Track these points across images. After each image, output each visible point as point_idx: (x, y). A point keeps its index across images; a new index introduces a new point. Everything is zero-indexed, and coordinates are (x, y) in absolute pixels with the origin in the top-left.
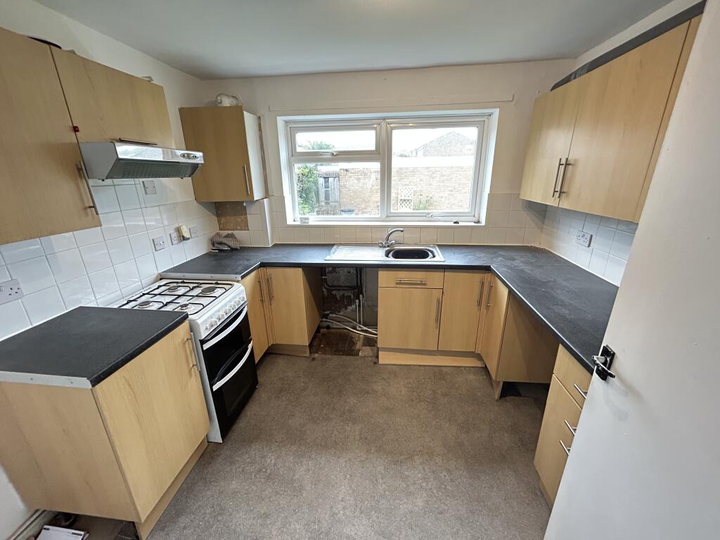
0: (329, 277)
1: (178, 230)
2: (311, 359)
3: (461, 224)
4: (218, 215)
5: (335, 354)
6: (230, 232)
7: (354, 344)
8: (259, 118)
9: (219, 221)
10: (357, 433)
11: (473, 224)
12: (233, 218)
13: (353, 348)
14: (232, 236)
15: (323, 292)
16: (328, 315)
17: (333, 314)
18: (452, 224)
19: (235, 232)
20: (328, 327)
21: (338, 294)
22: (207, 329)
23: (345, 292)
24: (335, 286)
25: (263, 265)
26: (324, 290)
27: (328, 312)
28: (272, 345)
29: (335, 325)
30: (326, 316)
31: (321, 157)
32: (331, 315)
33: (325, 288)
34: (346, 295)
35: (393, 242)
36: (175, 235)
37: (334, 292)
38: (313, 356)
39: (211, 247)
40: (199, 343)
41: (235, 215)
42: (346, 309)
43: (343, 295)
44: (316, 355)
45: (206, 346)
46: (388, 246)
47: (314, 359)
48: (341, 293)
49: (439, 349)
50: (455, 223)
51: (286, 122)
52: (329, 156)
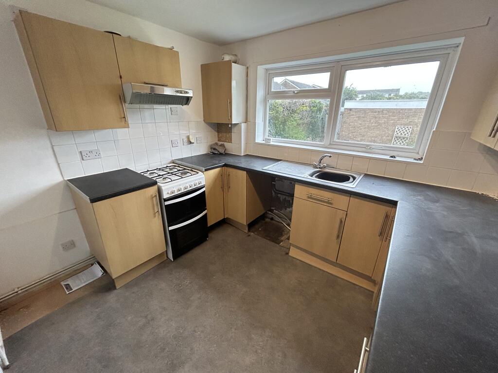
0: (278, 184)
1: (188, 137)
2: (247, 235)
3: (397, 159)
4: (218, 132)
5: (264, 238)
6: (223, 143)
7: (282, 235)
8: (248, 68)
9: (218, 135)
10: (242, 293)
11: (412, 161)
12: (225, 134)
13: (279, 238)
14: (223, 146)
15: (272, 193)
16: (273, 210)
17: (276, 210)
18: (388, 157)
19: (225, 143)
20: (272, 219)
21: (282, 197)
22: (168, 193)
23: (287, 197)
24: (280, 191)
25: (226, 165)
26: (273, 192)
27: (274, 208)
28: (227, 218)
29: (277, 218)
30: (272, 211)
31: (287, 94)
32: (275, 211)
33: (274, 191)
34: (287, 199)
35: (325, 165)
36: (186, 140)
37: (279, 195)
38: (250, 233)
39: (210, 150)
40: (163, 201)
41: (226, 133)
42: (286, 209)
43: (285, 198)
44: (252, 234)
45: (167, 203)
46: (320, 168)
47: (249, 235)
48: (284, 197)
49: (338, 262)
50: (392, 157)
51: (267, 70)
52: (292, 94)
